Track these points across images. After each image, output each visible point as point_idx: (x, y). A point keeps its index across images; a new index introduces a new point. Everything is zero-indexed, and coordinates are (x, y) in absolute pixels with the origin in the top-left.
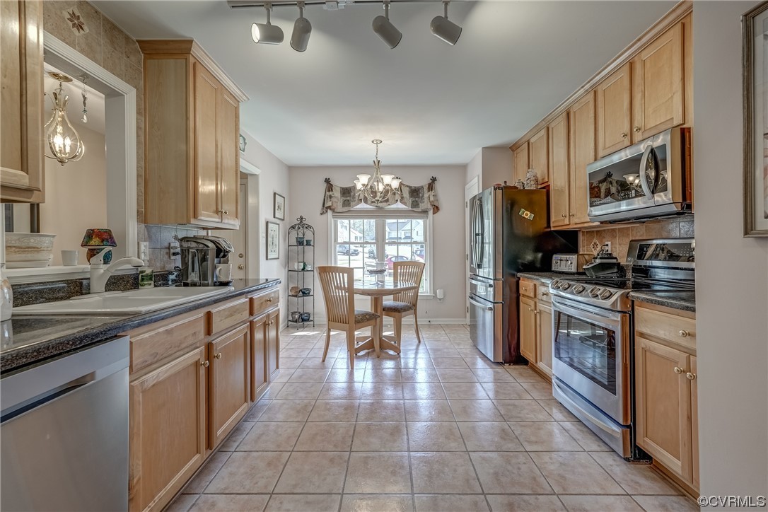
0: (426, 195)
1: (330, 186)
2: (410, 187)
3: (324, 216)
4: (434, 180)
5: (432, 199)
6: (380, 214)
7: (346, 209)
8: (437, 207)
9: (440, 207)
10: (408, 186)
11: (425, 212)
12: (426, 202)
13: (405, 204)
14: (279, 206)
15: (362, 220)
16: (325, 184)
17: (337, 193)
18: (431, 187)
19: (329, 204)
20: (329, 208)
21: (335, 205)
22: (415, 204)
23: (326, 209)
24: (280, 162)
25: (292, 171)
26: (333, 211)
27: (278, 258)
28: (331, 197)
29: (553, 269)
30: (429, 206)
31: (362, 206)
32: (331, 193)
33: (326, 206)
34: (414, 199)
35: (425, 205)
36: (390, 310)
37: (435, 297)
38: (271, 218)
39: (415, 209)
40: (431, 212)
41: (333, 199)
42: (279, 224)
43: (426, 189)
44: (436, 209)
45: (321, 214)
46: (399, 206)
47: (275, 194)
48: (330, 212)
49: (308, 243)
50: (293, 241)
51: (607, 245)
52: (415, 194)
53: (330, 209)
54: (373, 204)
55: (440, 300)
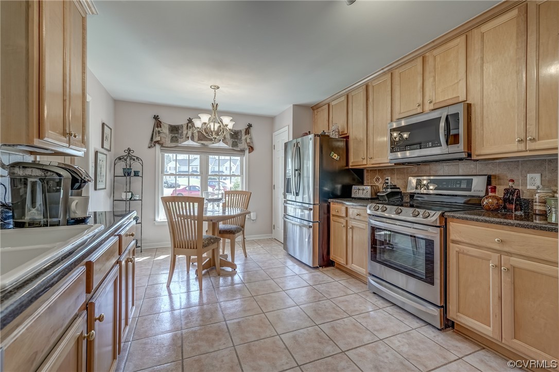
0: (244, 138)
1: (158, 122)
2: (231, 130)
3: (152, 149)
4: (250, 126)
5: (248, 141)
6: (205, 151)
7: (173, 144)
8: (252, 147)
9: (254, 148)
11: (242, 151)
12: (243, 143)
13: (226, 143)
14: (106, 137)
15: (188, 155)
16: (154, 120)
17: (165, 130)
18: (247, 132)
19: (158, 139)
20: (158, 142)
21: (163, 140)
22: (235, 144)
23: (153, 143)
24: (107, 93)
25: (118, 104)
26: (162, 145)
27: (105, 188)
28: (159, 132)
29: (353, 196)
30: (246, 147)
31: (190, 143)
32: (159, 129)
33: (155, 140)
34: (234, 140)
35: (243, 145)
36: (224, 233)
37: (250, 218)
38: (99, 148)
39: (234, 148)
40: (247, 152)
41: (161, 135)
42: (106, 155)
43: (243, 132)
44: (251, 149)
45: (149, 147)
46: (222, 145)
47: (103, 124)
48: (158, 146)
49: (136, 174)
50: (120, 172)
51: (388, 179)
52: (235, 136)
53: (159, 144)
54: (199, 142)
55: (253, 220)
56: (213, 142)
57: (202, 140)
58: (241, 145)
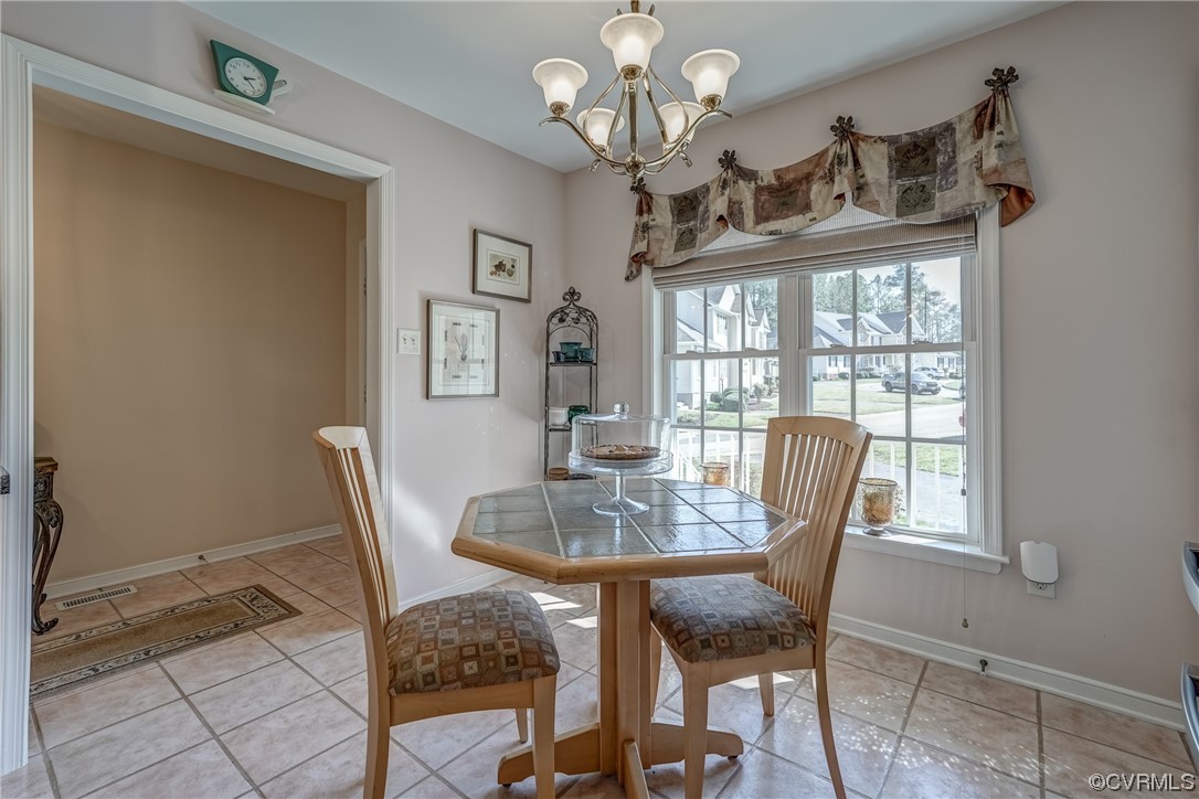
0: (965, 156)
2: (891, 141)
3: (635, 283)
4: (1003, 81)
5: (993, 160)
6: (797, 258)
7: (683, 256)
9: (1035, 190)
10: (882, 140)
11: (963, 221)
12: (963, 183)
13: (873, 206)
16: (636, 197)
17: (663, 216)
18: (985, 118)
19: (640, 247)
20: (641, 259)
21: (655, 249)
22: (914, 200)
23: (635, 263)
26: (654, 265)
27: (497, 395)
28: (646, 228)
30: (979, 193)
31: (731, 240)
32: (645, 218)
34: (907, 182)
35: (964, 190)
37: (1012, 566)
38: (453, 294)
39: (912, 220)
40: (989, 222)
41: (653, 234)
43: (963, 130)
44: (1018, 200)
45: (628, 280)
46: (853, 217)
47: (475, 233)
48: (647, 271)
52: (914, 163)
53: (646, 262)
54: (759, 228)
55: (1041, 585)
56: (809, 216)
57: (767, 219)
58: (948, 194)
